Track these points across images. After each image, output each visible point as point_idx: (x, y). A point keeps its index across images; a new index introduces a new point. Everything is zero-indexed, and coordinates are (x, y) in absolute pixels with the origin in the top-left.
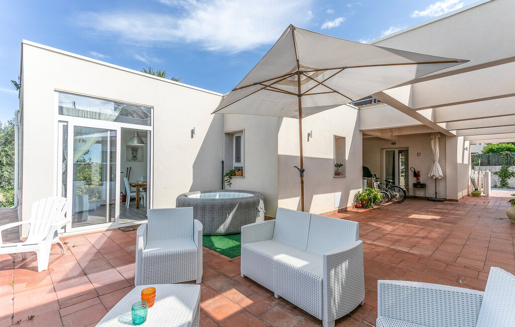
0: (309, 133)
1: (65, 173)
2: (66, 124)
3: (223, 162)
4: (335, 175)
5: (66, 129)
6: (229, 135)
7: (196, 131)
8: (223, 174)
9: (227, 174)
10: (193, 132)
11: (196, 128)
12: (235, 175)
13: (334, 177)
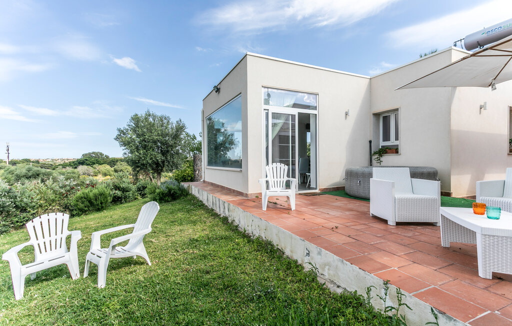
0: (481, 106)
1: (267, 148)
2: (267, 111)
3: (370, 142)
4: (510, 152)
5: (267, 114)
6: (377, 115)
7: (350, 114)
8: (371, 153)
9: (375, 153)
10: (347, 114)
11: (350, 111)
12: (386, 153)
13: (508, 154)
